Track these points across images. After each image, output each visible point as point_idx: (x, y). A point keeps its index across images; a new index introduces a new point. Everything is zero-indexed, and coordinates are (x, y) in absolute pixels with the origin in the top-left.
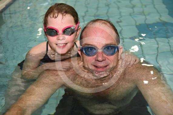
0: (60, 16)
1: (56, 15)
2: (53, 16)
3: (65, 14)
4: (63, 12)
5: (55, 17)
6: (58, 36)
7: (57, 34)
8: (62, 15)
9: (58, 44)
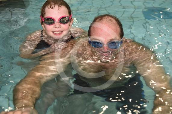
0: (57, 7)
1: (53, 6)
2: (51, 7)
3: (60, 5)
4: (59, 4)
5: (52, 8)
6: (55, 24)
7: (54, 23)
8: (59, 6)
9: (55, 31)
